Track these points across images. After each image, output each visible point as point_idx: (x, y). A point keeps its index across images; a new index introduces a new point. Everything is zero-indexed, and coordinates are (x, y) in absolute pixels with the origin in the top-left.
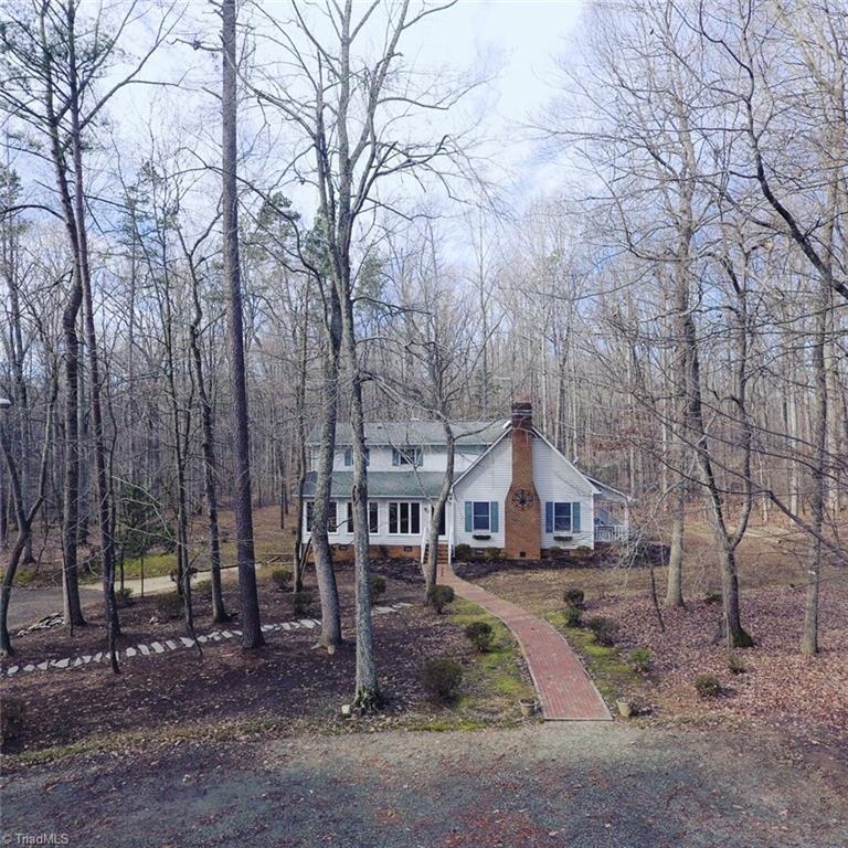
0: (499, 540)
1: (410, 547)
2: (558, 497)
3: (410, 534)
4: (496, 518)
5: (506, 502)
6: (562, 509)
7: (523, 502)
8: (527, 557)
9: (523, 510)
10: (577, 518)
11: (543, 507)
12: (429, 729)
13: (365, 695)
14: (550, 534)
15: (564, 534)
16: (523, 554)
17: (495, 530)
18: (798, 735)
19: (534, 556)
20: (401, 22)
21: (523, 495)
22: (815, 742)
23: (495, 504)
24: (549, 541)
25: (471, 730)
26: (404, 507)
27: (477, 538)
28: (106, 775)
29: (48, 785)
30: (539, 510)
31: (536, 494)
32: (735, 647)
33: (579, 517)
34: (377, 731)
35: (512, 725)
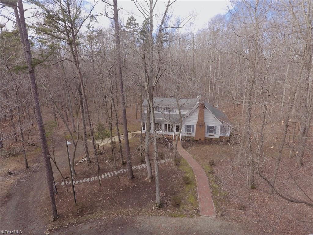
0: (194, 135)
1: (170, 135)
2: (211, 124)
3: (170, 132)
4: (193, 129)
5: (196, 125)
6: (211, 127)
7: (201, 126)
8: (201, 140)
9: (201, 128)
10: (215, 130)
11: (206, 127)
12: (172, 216)
13: (158, 205)
14: (207, 134)
15: (211, 134)
16: (200, 139)
17: (193, 132)
18: (261, 228)
19: (203, 140)
20: (169, 4)
21: (201, 124)
22: (265, 231)
23: (193, 126)
24: (207, 136)
25: (182, 217)
26: (169, 125)
27: (188, 134)
28: (102, 225)
29: (91, 228)
30: (205, 128)
31: (205, 124)
32: (251, 188)
33: (216, 131)
34: (161, 216)
35: (192, 217)
